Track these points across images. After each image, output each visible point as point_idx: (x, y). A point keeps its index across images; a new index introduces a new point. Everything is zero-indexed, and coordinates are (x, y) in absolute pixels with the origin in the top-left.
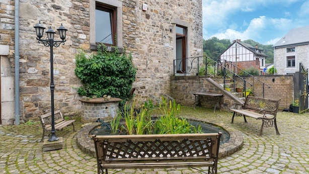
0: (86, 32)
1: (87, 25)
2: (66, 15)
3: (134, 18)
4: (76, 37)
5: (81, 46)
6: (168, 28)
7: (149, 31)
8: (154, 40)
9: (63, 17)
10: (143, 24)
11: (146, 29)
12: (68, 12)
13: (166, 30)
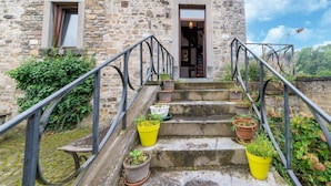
0: (38, 37)
1: (39, 29)
2: (18, 23)
3: (101, 11)
4: (27, 44)
5: (32, 52)
6: (161, 13)
7: (125, 22)
8: (134, 33)
9: (14, 25)
10: (116, 15)
11: (122, 20)
12: (19, 20)
13: (158, 16)
